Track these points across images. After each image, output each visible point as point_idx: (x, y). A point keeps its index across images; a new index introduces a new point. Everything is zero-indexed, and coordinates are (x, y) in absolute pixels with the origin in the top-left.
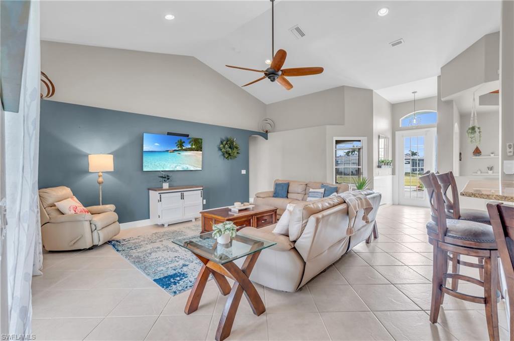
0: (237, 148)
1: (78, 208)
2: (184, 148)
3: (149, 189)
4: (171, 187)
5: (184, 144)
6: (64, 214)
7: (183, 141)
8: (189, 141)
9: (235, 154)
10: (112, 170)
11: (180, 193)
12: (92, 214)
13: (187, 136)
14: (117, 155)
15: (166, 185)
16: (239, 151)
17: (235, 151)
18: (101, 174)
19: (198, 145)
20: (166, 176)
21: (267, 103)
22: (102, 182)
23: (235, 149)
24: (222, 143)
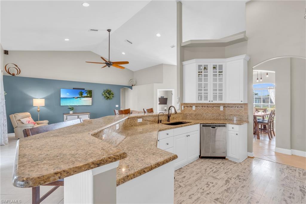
0: (113, 94)
1: (30, 121)
2: (83, 96)
3: (64, 114)
4: (74, 113)
5: (83, 94)
6: (23, 124)
7: (82, 92)
8: (86, 92)
9: (112, 97)
10: (44, 105)
11: (77, 116)
12: (38, 124)
13: (84, 89)
14: (46, 99)
15: (71, 112)
16: (113, 96)
17: (111, 95)
18: (39, 107)
19: (90, 94)
20: (72, 108)
21: (134, 71)
22: (40, 111)
23: (112, 95)
24: (104, 92)
